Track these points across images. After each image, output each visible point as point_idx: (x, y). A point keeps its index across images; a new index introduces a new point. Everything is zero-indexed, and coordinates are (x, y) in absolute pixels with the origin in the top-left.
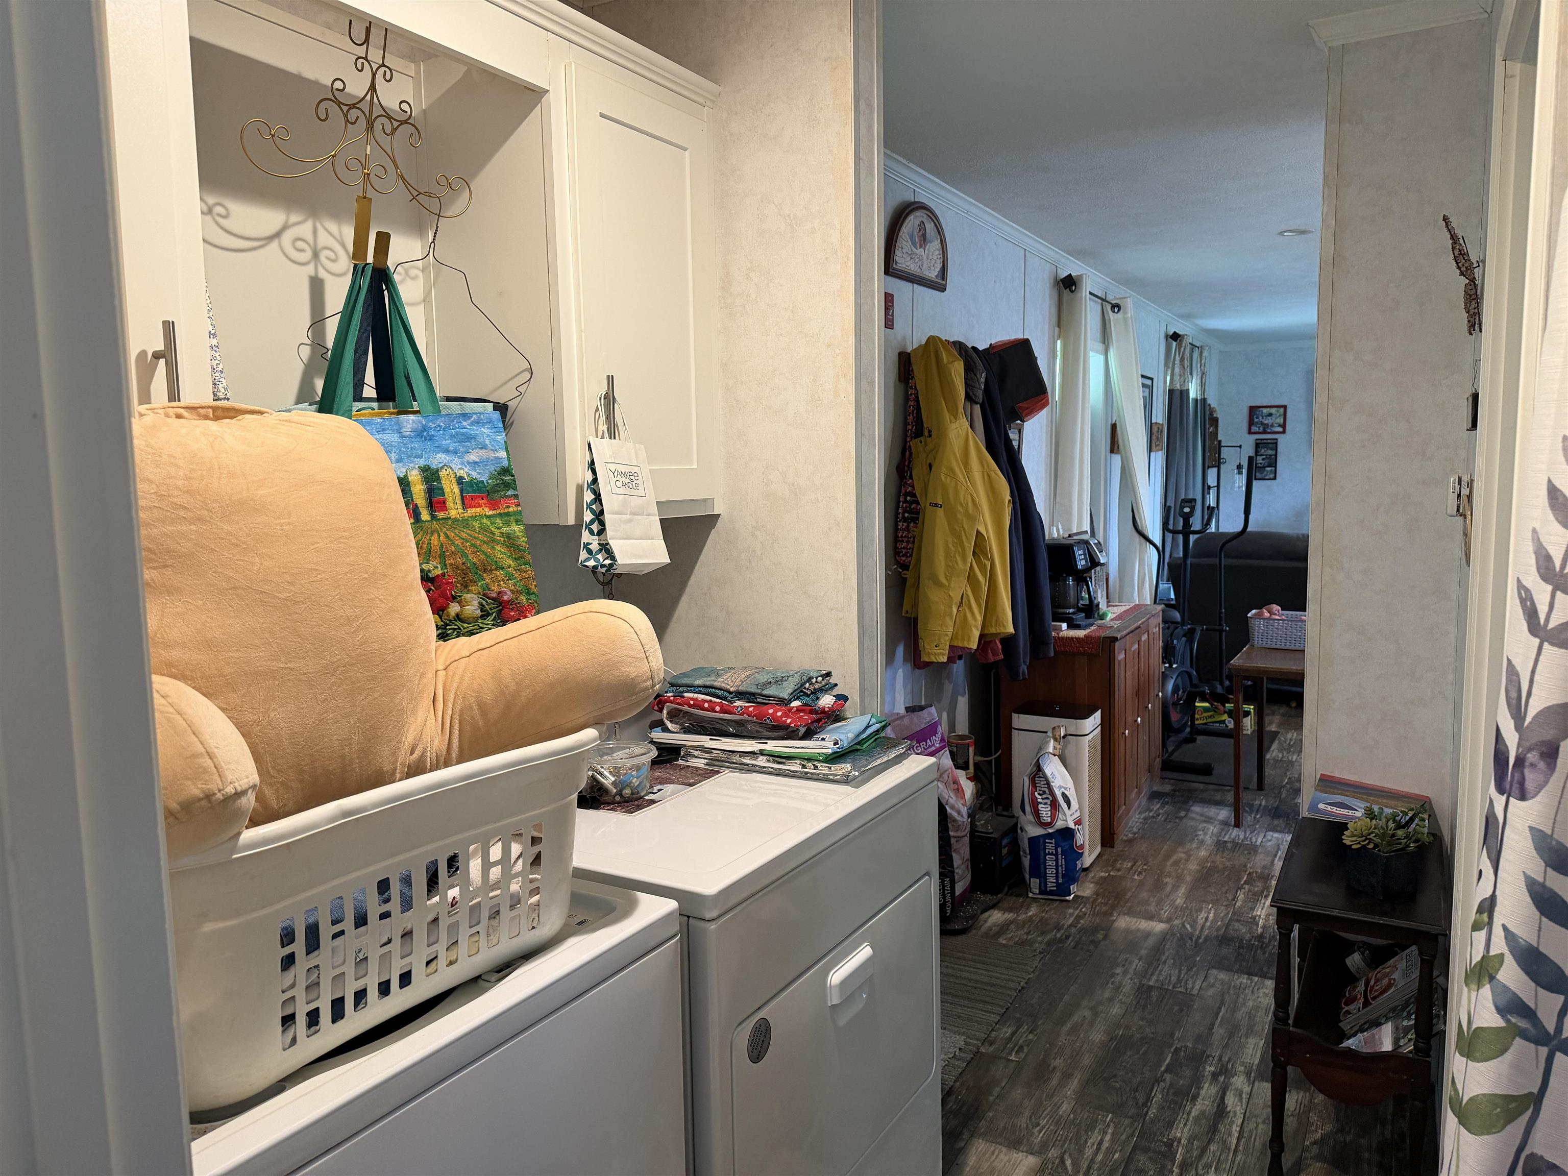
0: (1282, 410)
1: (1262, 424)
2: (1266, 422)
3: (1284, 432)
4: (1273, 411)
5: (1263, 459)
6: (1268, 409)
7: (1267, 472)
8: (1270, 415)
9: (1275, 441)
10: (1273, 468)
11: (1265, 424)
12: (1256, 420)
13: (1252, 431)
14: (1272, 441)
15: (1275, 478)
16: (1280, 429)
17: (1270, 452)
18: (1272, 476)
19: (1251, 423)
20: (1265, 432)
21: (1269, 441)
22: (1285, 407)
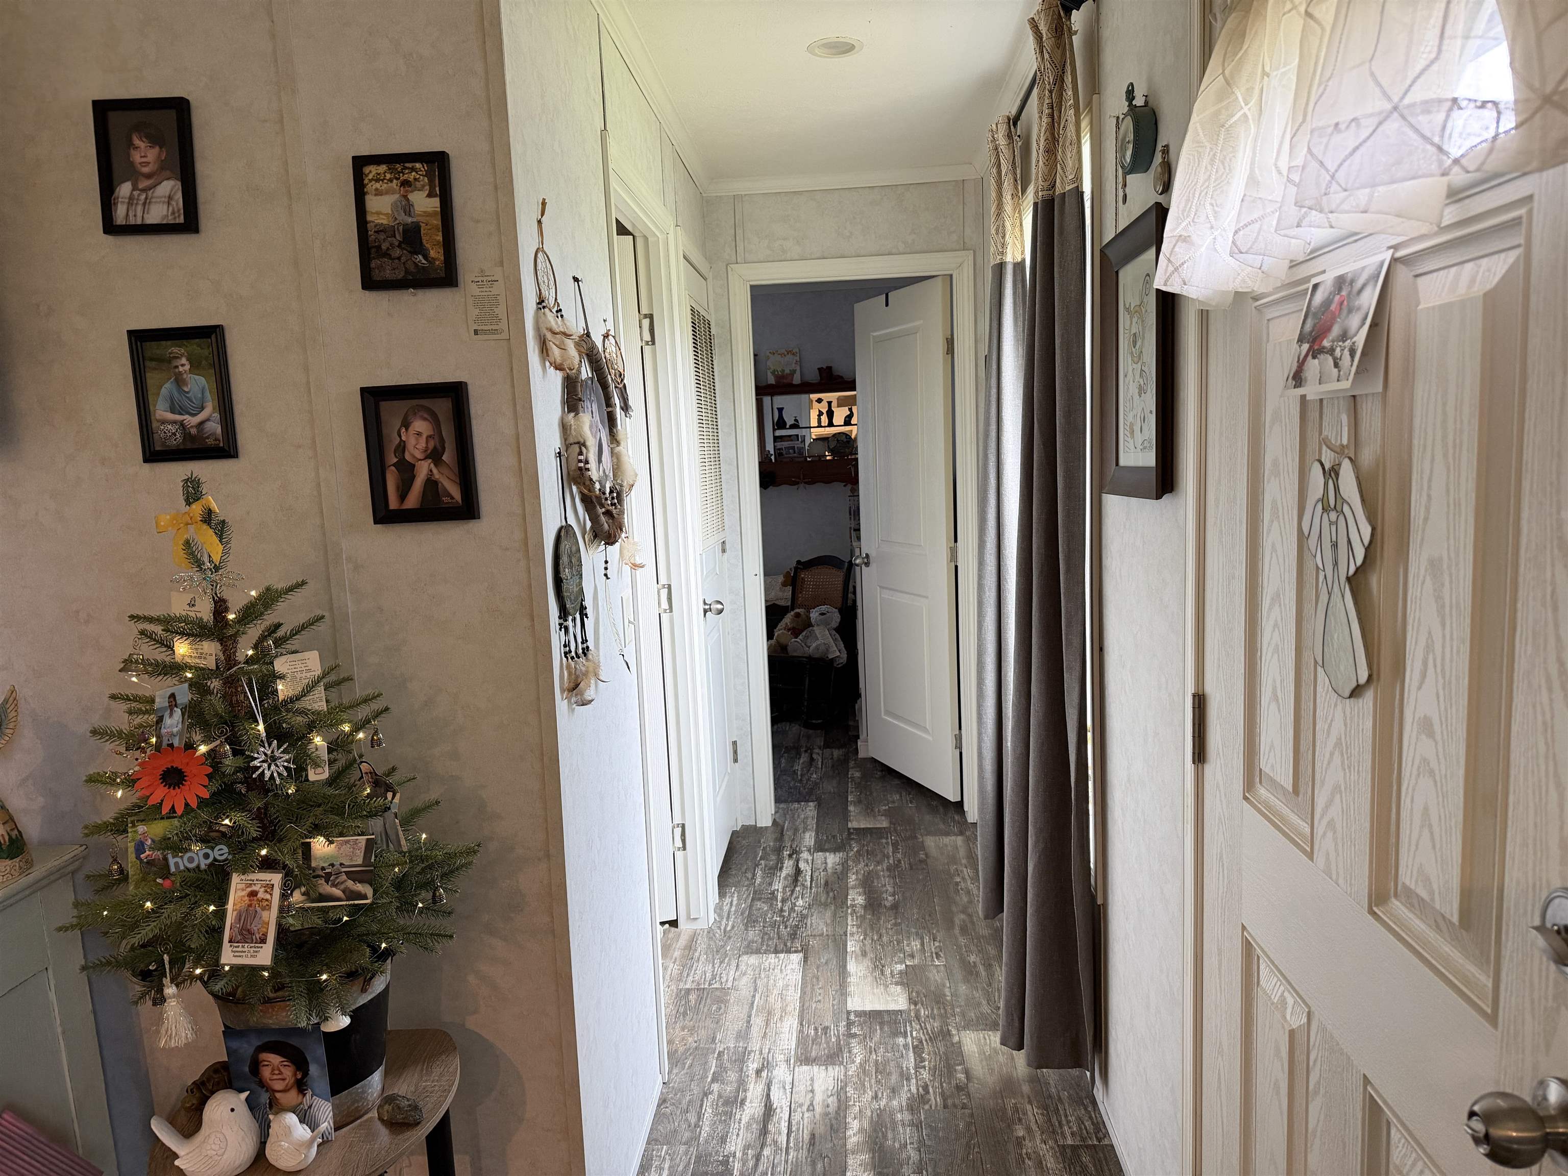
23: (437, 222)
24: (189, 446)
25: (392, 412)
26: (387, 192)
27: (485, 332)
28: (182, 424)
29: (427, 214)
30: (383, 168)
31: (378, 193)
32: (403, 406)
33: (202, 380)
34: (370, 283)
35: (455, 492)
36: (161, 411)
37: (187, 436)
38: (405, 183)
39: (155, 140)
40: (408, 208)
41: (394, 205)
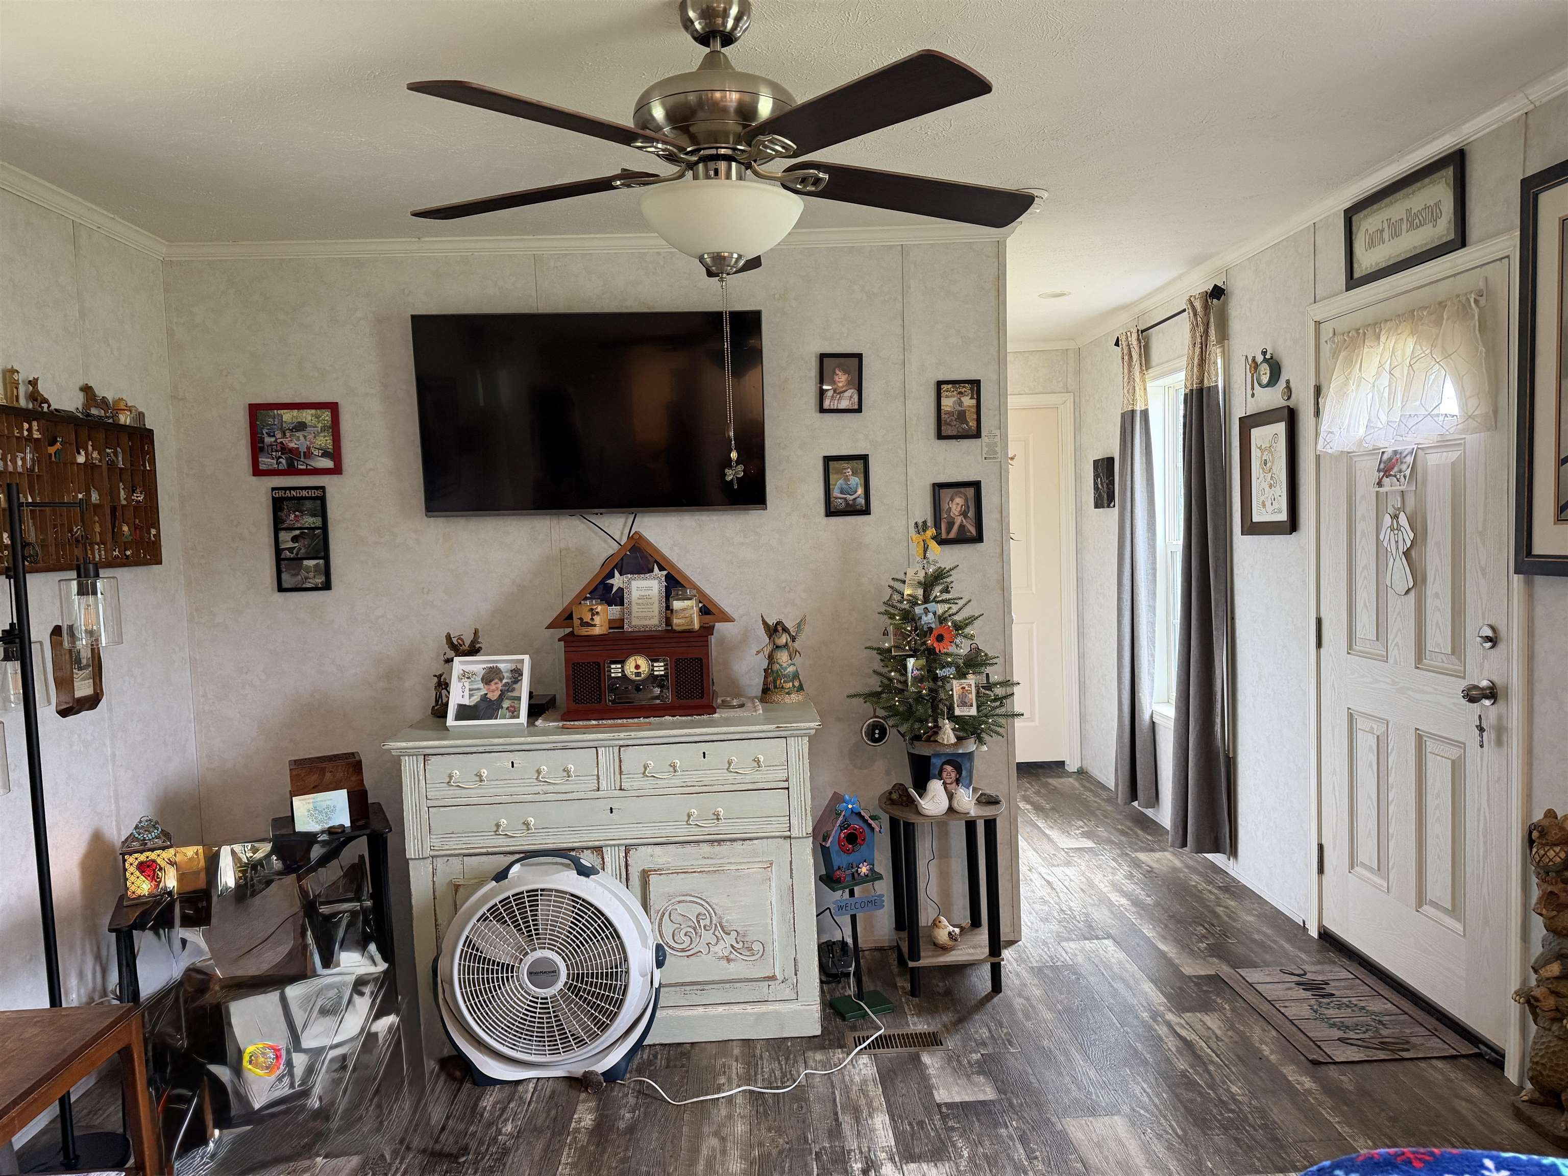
0: (326, 415)
1: (284, 449)
2: (292, 445)
3: (337, 470)
4: (307, 416)
5: (295, 539)
6: (295, 412)
7: (308, 569)
8: (301, 426)
9: (318, 493)
10: (321, 562)
11: (291, 451)
12: (268, 440)
13: (262, 467)
14: (312, 493)
15: (327, 586)
16: (328, 463)
17: (309, 521)
18: (320, 580)
19: (257, 448)
20: (291, 471)
21: (304, 493)
22: (333, 407)
23: (974, 410)
24: (849, 509)
25: (946, 494)
26: (951, 396)
27: (990, 458)
28: (845, 499)
29: (969, 406)
30: (950, 386)
31: (947, 397)
32: (950, 491)
33: (857, 479)
34: (940, 436)
35: (973, 531)
36: (836, 493)
37: (847, 504)
38: (960, 393)
39: (845, 372)
40: (960, 403)
41: (954, 402)
